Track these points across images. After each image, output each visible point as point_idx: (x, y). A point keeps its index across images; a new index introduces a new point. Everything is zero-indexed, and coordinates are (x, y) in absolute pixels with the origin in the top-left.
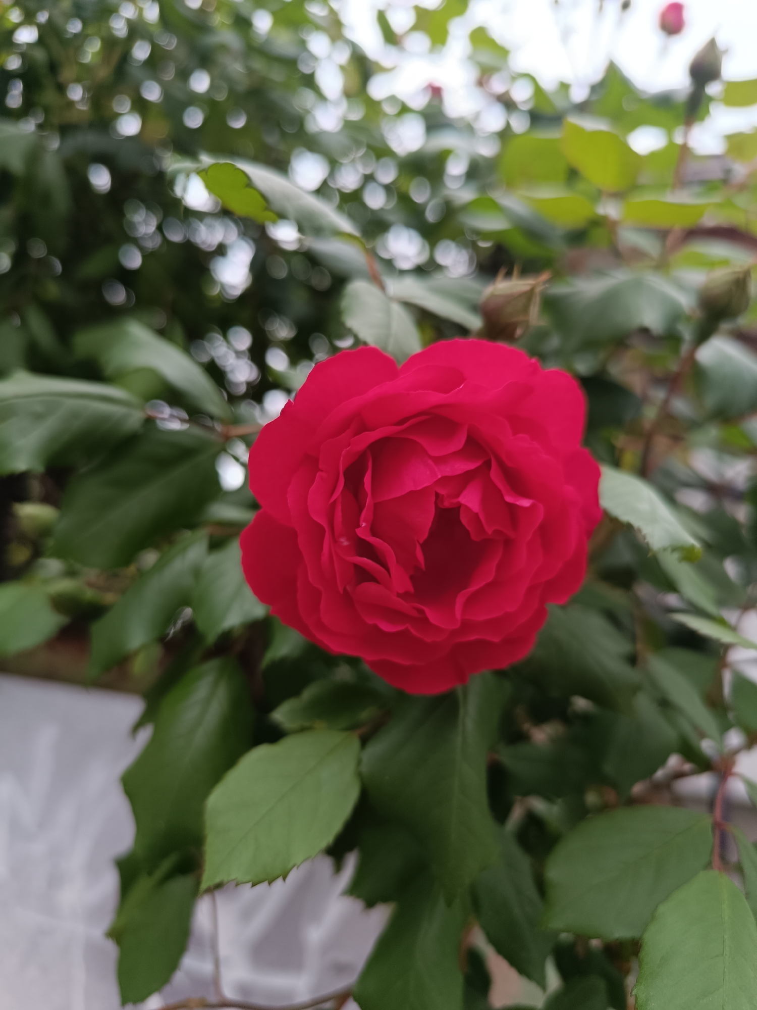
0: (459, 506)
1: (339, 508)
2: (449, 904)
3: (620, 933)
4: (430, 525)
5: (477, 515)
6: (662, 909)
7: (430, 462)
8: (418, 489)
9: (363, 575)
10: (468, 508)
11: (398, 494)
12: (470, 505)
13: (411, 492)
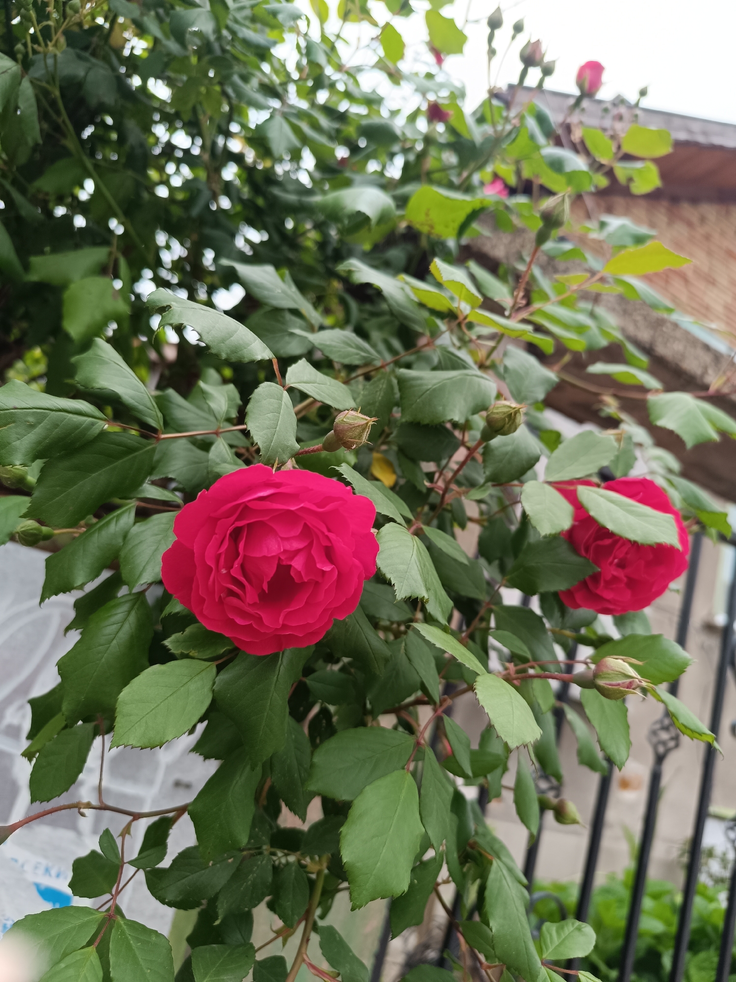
0: (291, 566)
1: (223, 557)
2: (253, 769)
3: (345, 797)
4: (272, 575)
5: (300, 572)
6: (367, 788)
7: (279, 539)
8: (269, 556)
9: (231, 593)
10: (295, 569)
11: (258, 556)
12: (296, 567)
13: (265, 557)
